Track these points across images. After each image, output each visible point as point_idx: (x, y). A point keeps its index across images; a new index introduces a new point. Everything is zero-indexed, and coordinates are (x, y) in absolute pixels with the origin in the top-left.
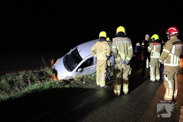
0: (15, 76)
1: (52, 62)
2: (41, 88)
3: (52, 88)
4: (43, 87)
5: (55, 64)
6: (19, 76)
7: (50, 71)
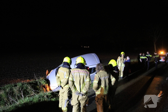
0: (13, 87)
1: (47, 72)
2: (31, 101)
3: (40, 102)
4: (33, 100)
5: (49, 75)
6: (16, 87)
7: (43, 82)
